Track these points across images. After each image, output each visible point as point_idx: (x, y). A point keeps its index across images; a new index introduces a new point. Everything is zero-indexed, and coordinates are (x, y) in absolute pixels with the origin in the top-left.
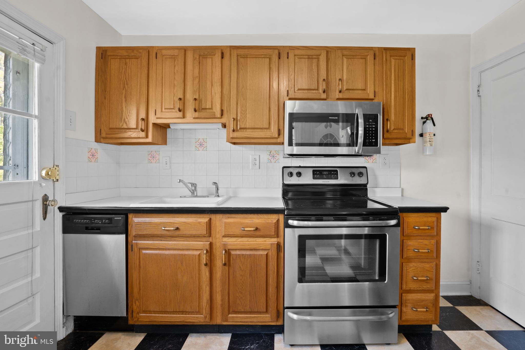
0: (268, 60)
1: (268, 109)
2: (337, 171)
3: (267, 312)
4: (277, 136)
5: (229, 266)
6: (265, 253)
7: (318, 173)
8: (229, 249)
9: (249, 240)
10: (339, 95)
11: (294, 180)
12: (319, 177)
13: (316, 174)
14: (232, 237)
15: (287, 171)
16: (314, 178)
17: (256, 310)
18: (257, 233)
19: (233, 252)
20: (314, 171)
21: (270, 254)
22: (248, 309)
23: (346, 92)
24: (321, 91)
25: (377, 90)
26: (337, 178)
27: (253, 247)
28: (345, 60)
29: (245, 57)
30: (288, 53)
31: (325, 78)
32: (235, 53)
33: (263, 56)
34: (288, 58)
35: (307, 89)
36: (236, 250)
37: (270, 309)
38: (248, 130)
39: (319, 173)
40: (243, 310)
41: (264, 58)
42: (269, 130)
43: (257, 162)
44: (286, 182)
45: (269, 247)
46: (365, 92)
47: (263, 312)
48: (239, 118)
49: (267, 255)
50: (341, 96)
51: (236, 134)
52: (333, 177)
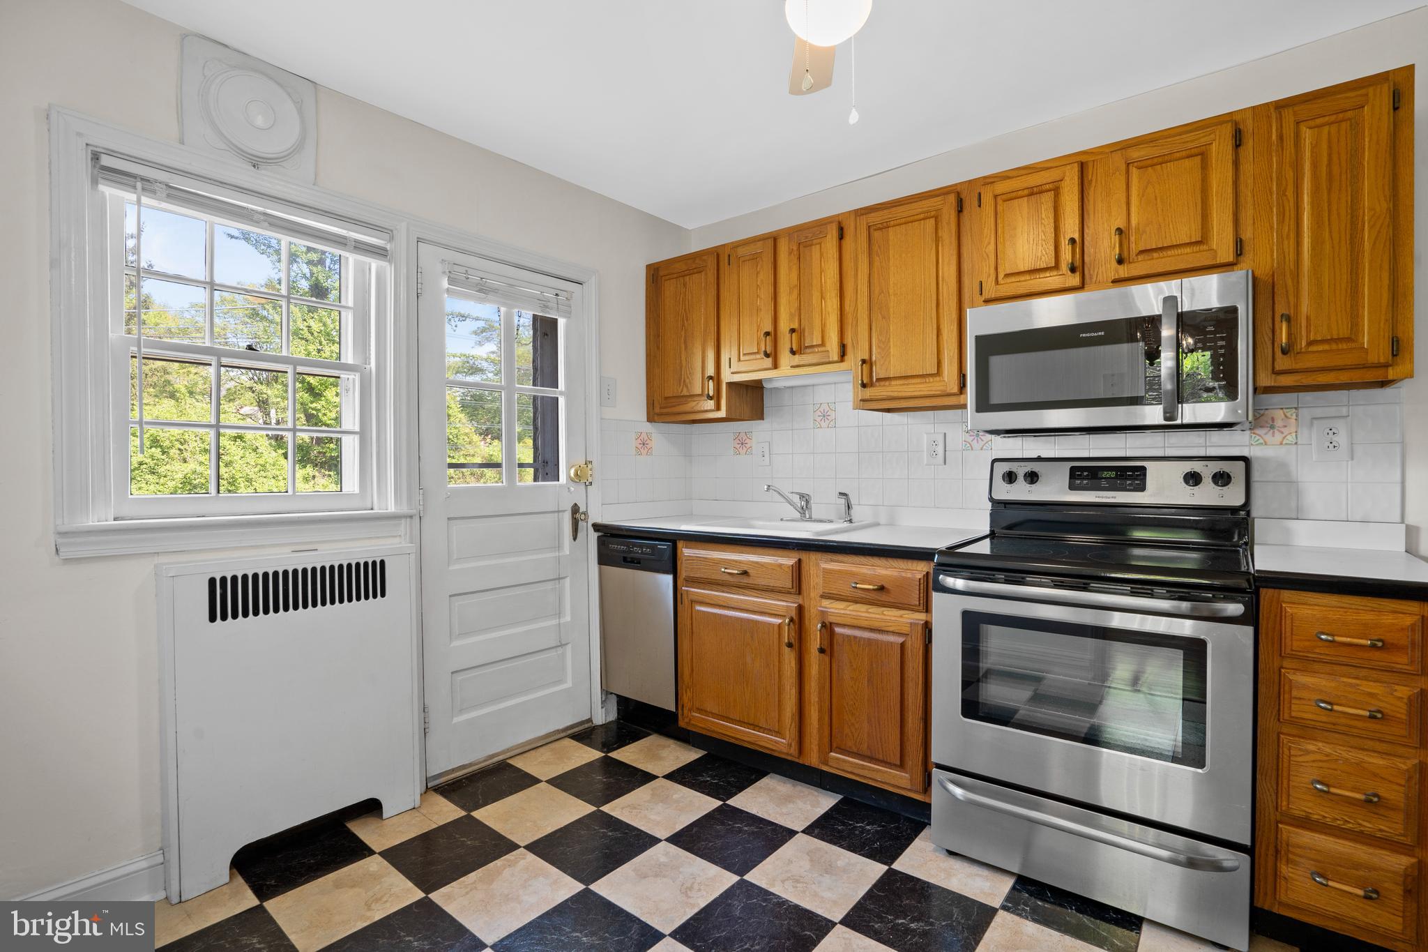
0: (932, 221)
1: (935, 332)
2: (1144, 469)
3: (901, 766)
4: (955, 389)
5: (831, 656)
6: (901, 640)
7: (1085, 473)
8: (831, 623)
9: (870, 610)
10: (1117, 271)
11: (1021, 492)
12: (1087, 484)
13: (1081, 477)
14: (838, 600)
15: (1002, 468)
16: (1072, 487)
17: (881, 757)
18: (883, 597)
19: (838, 630)
20: (1073, 469)
21: (909, 645)
22: (864, 749)
23: (1140, 258)
24: (1064, 267)
25: (1247, 234)
26: (1142, 488)
27: (876, 625)
28: (1134, 172)
29: (884, 227)
30: (980, 194)
31: (1076, 236)
32: (863, 222)
33: (922, 216)
34: (980, 206)
35: (1028, 271)
36: (844, 626)
37: (909, 763)
38: (893, 383)
39: (1087, 475)
40: (855, 750)
41: (923, 219)
42: (938, 379)
43: (940, 450)
44: (998, 496)
45: (906, 629)
46: (1205, 247)
47: (895, 765)
48: (874, 358)
49: (903, 645)
50: (1123, 271)
51: (869, 393)
52: (1130, 485)
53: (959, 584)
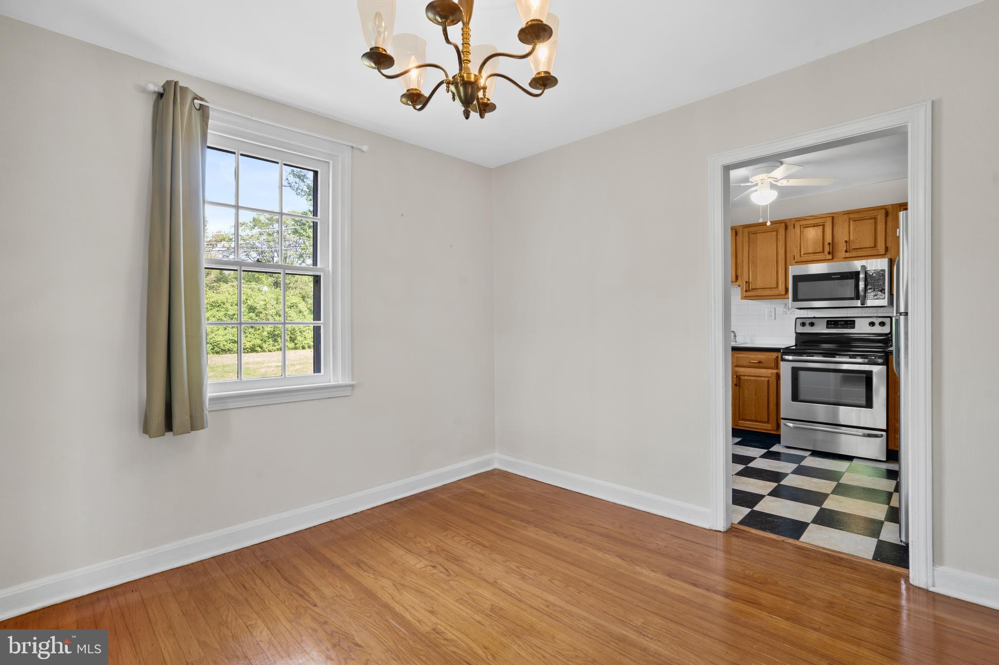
0: (775, 232)
1: (776, 272)
2: (854, 321)
3: (768, 422)
4: (784, 293)
5: (739, 387)
6: (768, 379)
8: (739, 375)
9: (754, 370)
10: (845, 255)
11: (808, 330)
12: (833, 326)
13: (831, 324)
14: (742, 367)
15: (799, 321)
16: (827, 328)
17: (760, 420)
18: (761, 365)
19: (742, 377)
20: (828, 321)
21: (771, 380)
22: (753, 418)
23: (853, 251)
24: (826, 253)
25: (889, 245)
26: (854, 328)
27: (758, 375)
28: (851, 221)
29: (755, 233)
30: (794, 224)
31: (831, 242)
32: (746, 230)
33: (771, 230)
34: (794, 228)
35: (812, 252)
36: (745, 376)
37: (771, 421)
38: (758, 290)
39: (833, 323)
40: (749, 419)
41: (772, 231)
42: (776, 289)
43: (773, 314)
44: (798, 331)
45: (770, 375)
46: (875, 249)
47: (766, 422)
48: (750, 281)
49: (768, 381)
50: (847, 255)
51: (748, 294)
52: (849, 326)
53: (790, 358)
